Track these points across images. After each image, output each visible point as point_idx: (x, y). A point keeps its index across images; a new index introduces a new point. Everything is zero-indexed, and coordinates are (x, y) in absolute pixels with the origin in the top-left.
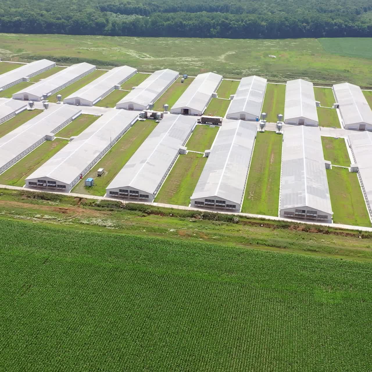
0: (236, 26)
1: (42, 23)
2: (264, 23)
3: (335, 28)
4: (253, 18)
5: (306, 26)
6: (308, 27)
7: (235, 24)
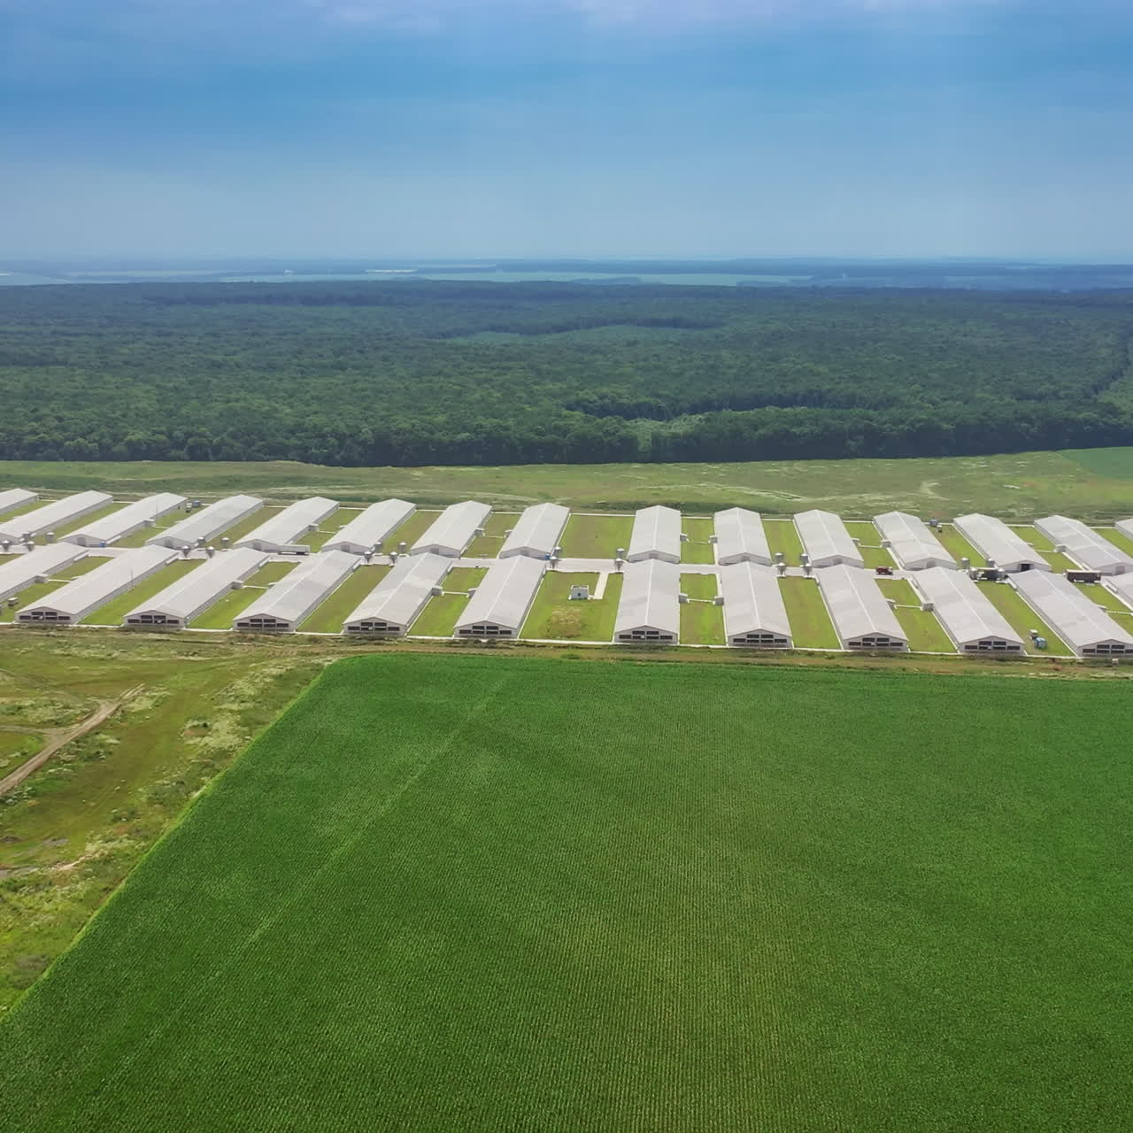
0: (895, 432)
1: (517, 443)
2: (945, 426)
3: (1085, 428)
4: (924, 417)
5: (1028, 428)
6: (1034, 430)
7: (892, 430)
